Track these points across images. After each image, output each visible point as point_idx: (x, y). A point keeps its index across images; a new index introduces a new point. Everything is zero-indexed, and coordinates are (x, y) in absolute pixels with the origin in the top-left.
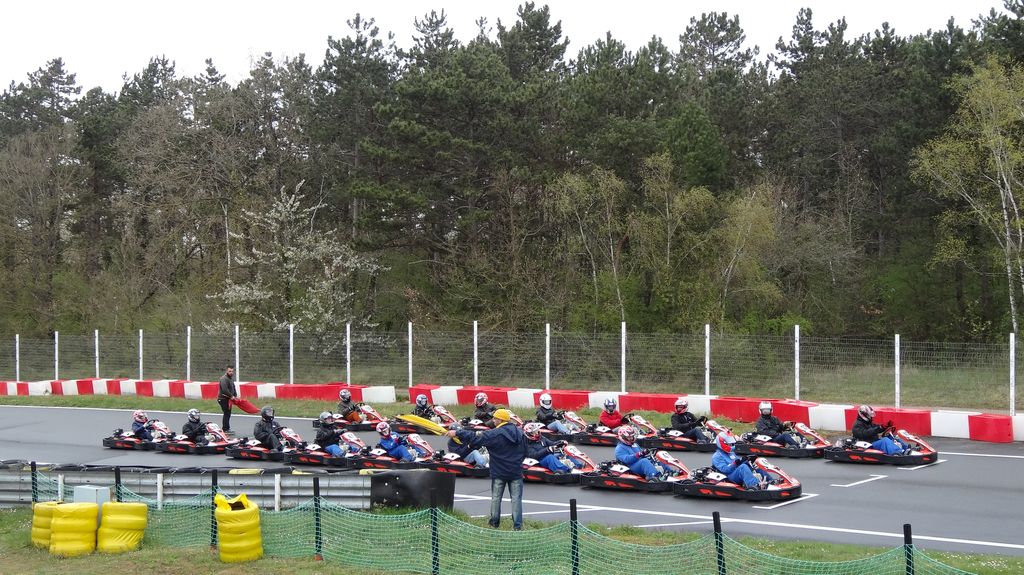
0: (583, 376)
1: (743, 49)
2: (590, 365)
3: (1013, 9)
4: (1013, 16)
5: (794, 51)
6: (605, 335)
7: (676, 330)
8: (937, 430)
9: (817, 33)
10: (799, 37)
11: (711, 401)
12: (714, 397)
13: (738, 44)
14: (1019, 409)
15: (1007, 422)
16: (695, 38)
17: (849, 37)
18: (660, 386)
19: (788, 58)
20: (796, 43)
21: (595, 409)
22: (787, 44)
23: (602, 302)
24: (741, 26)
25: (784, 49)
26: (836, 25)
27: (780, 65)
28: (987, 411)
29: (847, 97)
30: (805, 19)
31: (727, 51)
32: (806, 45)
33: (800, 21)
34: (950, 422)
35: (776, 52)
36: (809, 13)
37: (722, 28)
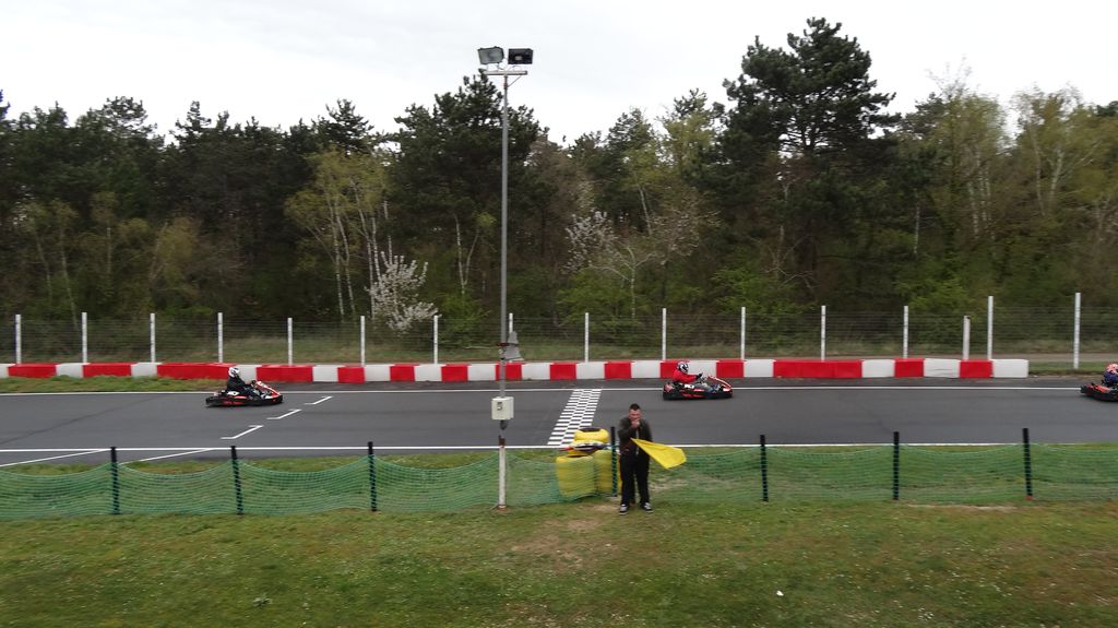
0: (41, 352)
1: (146, 124)
2: (47, 344)
3: (334, 116)
4: (333, 121)
5: (188, 128)
6: (59, 322)
7: (117, 317)
8: (317, 378)
9: (203, 119)
10: (191, 120)
11: (158, 366)
12: (159, 364)
13: (142, 121)
14: (367, 362)
15: (361, 371)
16: (109, 113)
17: (231, 124)
18: (108, 357)
19: (184, 133)
20: (190, 124)
21: (62, 376)
22: (182, 124)
23: (56, 298)
24: (144, 107)
25: (181, 127)
26: (222, 115)
27: (179, 138)
28: (349, 364)
29: (231, 163)
30: (195, 107)
31: (134, 124)
32: (196, 126)
33: (192, 110)
34: (325, 372)
35: (175, 129)
36: (198, 105)
37: (130, 108)
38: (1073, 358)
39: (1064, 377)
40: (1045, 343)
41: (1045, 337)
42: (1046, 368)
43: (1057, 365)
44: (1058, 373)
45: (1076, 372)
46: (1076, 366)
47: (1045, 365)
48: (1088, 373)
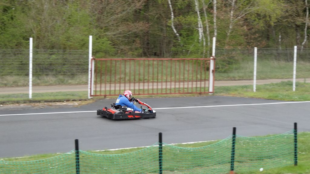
38: (28, 90)
39: (22, 105)
40: (10, 79)
41: (10, 74)
42: (10, 99)
43: (17, 96)
44: (18, 102)
45: (30, 101)
46: (30, 97)
47: (9, 96)
48: (39, 102)
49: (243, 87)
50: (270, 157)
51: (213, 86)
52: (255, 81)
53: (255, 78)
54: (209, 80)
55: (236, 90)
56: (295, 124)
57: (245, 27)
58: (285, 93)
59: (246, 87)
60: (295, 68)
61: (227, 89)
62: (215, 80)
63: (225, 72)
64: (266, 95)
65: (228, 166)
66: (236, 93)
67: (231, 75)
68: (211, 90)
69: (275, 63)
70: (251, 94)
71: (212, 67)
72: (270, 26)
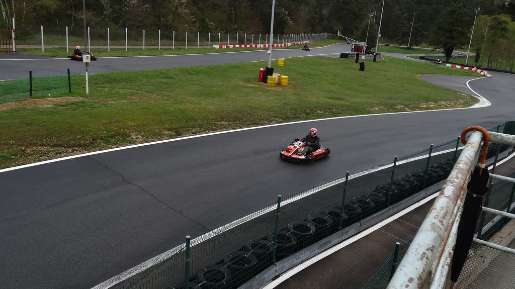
49: (35, 49)
50: (54, 88)
51: (16, 48)
52: (43, 46)
53: (43, 44)
54: (12, 44)
55: (31, 51)
56: (68, 70)
57: (34, 14)
58: (62, 53)
59: (37, 49)
60: (67, 40)
61: (25, 50)
62: (16, 44)
63: (23, 40)
64: (51, 54)
65: (28, 94)
66: (31, 52)
67: (27, 42)
68: (14, 50)
69: (56, 36)
70: (41, 53)
71: (13, 36)
72: (50, 14)
